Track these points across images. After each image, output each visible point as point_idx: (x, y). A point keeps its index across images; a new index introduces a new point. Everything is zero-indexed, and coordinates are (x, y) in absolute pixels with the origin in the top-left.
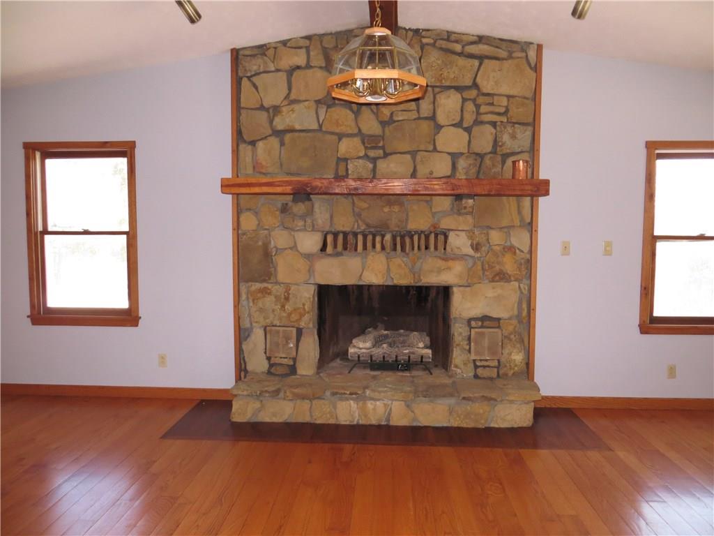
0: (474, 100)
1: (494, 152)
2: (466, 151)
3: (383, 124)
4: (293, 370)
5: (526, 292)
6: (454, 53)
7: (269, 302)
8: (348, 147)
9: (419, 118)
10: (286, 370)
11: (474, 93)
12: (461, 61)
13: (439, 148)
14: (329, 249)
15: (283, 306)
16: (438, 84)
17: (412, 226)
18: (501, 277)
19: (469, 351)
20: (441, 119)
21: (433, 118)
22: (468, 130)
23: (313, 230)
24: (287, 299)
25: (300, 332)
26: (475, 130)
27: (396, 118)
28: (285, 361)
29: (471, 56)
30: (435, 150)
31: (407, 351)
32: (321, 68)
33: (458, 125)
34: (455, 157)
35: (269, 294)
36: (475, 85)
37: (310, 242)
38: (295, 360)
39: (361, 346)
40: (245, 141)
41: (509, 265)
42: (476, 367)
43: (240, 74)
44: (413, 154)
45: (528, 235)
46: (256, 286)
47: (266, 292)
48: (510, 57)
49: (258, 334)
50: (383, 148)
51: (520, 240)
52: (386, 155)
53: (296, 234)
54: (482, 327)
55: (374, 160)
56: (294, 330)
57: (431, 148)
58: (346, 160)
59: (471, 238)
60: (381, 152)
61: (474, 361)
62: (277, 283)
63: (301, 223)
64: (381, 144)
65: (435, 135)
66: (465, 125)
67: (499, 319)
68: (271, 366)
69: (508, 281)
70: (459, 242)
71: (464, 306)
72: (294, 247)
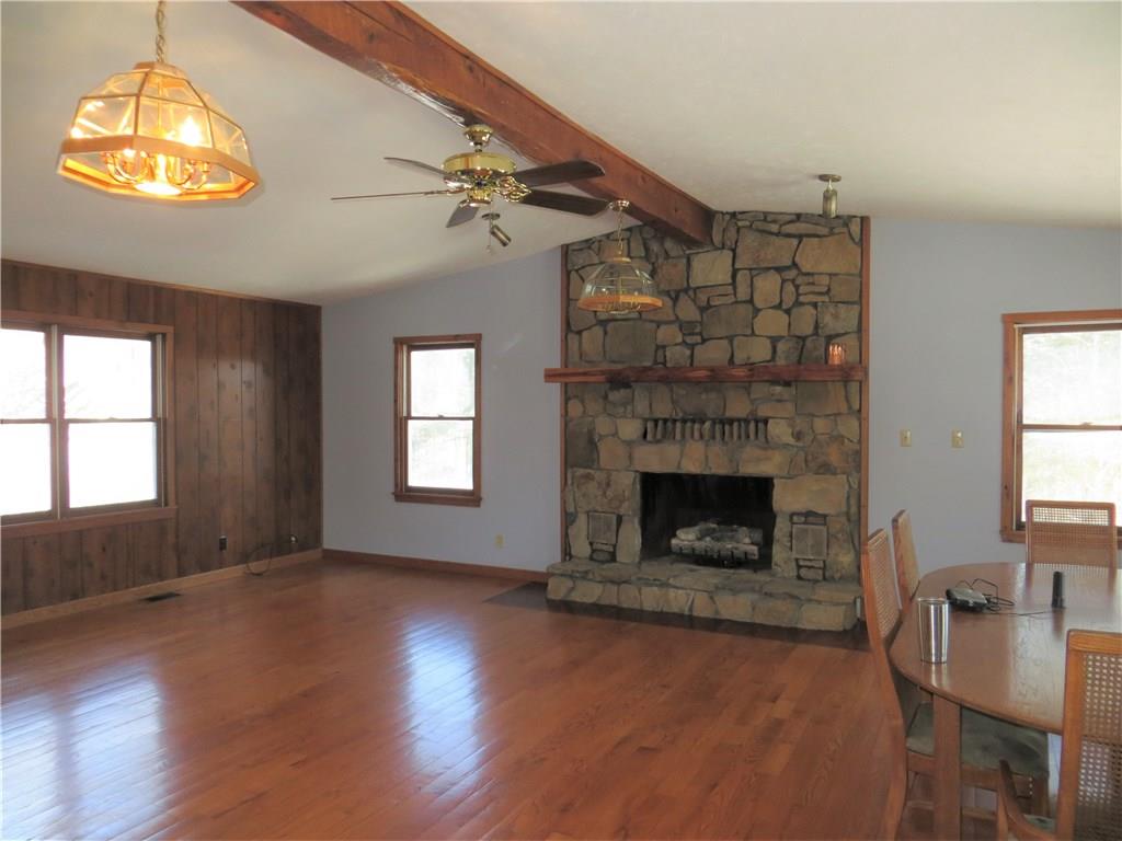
0: (793, 281)
1: (816, 333)
2: (785, 333)
3: (702, 310)
4: (613, 557)
5: (856, 486)
6: (772, 233)
7: (592, 487)
8: (668, 334)
9: (736, 302)
10: (607, 557)
11: (792, 273)
12: (778, 241)
13: (757, 333)
14: (649, 437)
15: (605, 493)
16: (754, 266)
17: (729, 414)
18: (826, 469)
19: (791, 549)
20: (759, 303)
21: (751, 301)
22: (788, 312)
23: (633, 417)
24: (608, 485)
25: (620, 519)
26: (794, 311)
27: (712, 303)
28: (605, 547)
29: (789, 236)
30: (753, 334)
31: (730, 546)
32: (640, 257)
33: (778, 307)
34: (774, 340)
35: (593, 479)
36: (795, 265)
37: (630, 429)
38: (615, 546)
39: (685, 538)
40: (572, 331)
41: (834, 456)
42: (799, 567)
43: (570, 268)
44: (731, 339)
45: (856, 424)
46: (580, 471)
47: (588, 477)
48: (832, 233)
49: (582, 520)
50: (700, 334)
51: (849, 427)
52: (704, 341)
53: (618, 421)
54: (805, 523)
55: (692, 347)
56: (615, 518)
57: (749, 332)
58: (664, 347)
59: (792, 426)
60: (698, 339)
61: (797, 560)
62: (599, 469)
63: (621, 410)
64: (697, 330)
65: (753, 318)
66: (784, 307)
67: (825, 516)
68: (593, 551)
69: (835, 474)
70: (779, 430)
71: (785, 500)
72: (615, 434)
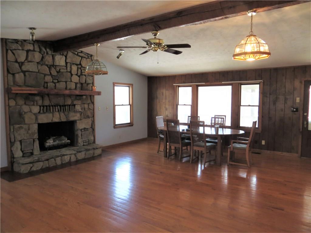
0: (80, 68)
1: (85, 83)
2: (78, 82)
3: (57, 72)
4: (32, 154)
5: (93, 120)
6: (75, 54)
7: (22, 132)
8: (48, 78)
9: (67, 72)
10: (30, 154)
11: (80, 66)
12: (78, 57)
13: (72, 81)
14: (42, 111)
15: (28, 132)
16: (71, 62)
17: (66, 104)
19: (82, 138)
20: (73, 73)
21: (70, 72)
22: (79, 76)
23: (37, 105)
24: (29, 129)
25: (34, 141)
26: (81, 76)
27: (61, 71)
28: (28, 151)
29: (80, 56)
30: (71, 81)
31: (64, 142)
32: (38, 52)
33: (77, 75)
34: (76, 84)
35: (22, 128)
36: (80, 64)
37: (36, 109)
38: (32, 150)
39: (50, 142)
40: (10, 73)
41: (90, 115)
42: (84, 142)
43: (8, 48)
44: (66, 82)
45: (93, 105)
46: (17, 126)
47: (21, 127)
48: (88, 58)
49: (17, 144)
50: (57, 80)
51: (91, 106)
52: (58, 82)
53: (31, 107)
54: (84, 131)
55: (55, 83)
56: (32, 140)
57: (70, 81)
58: (47, 83)
59: (81, 106)
60: (57, 81)
61: (83, 141)
62: (25, 124)
63: (32, 103)
64: (57, 79)
65: (71, 77)
66: (78, 75)
67: (87, 129)
68: (23, 154)
69: (89, 118)
70: (78, 108)
71: (80, 125)
72: (31, 111)
